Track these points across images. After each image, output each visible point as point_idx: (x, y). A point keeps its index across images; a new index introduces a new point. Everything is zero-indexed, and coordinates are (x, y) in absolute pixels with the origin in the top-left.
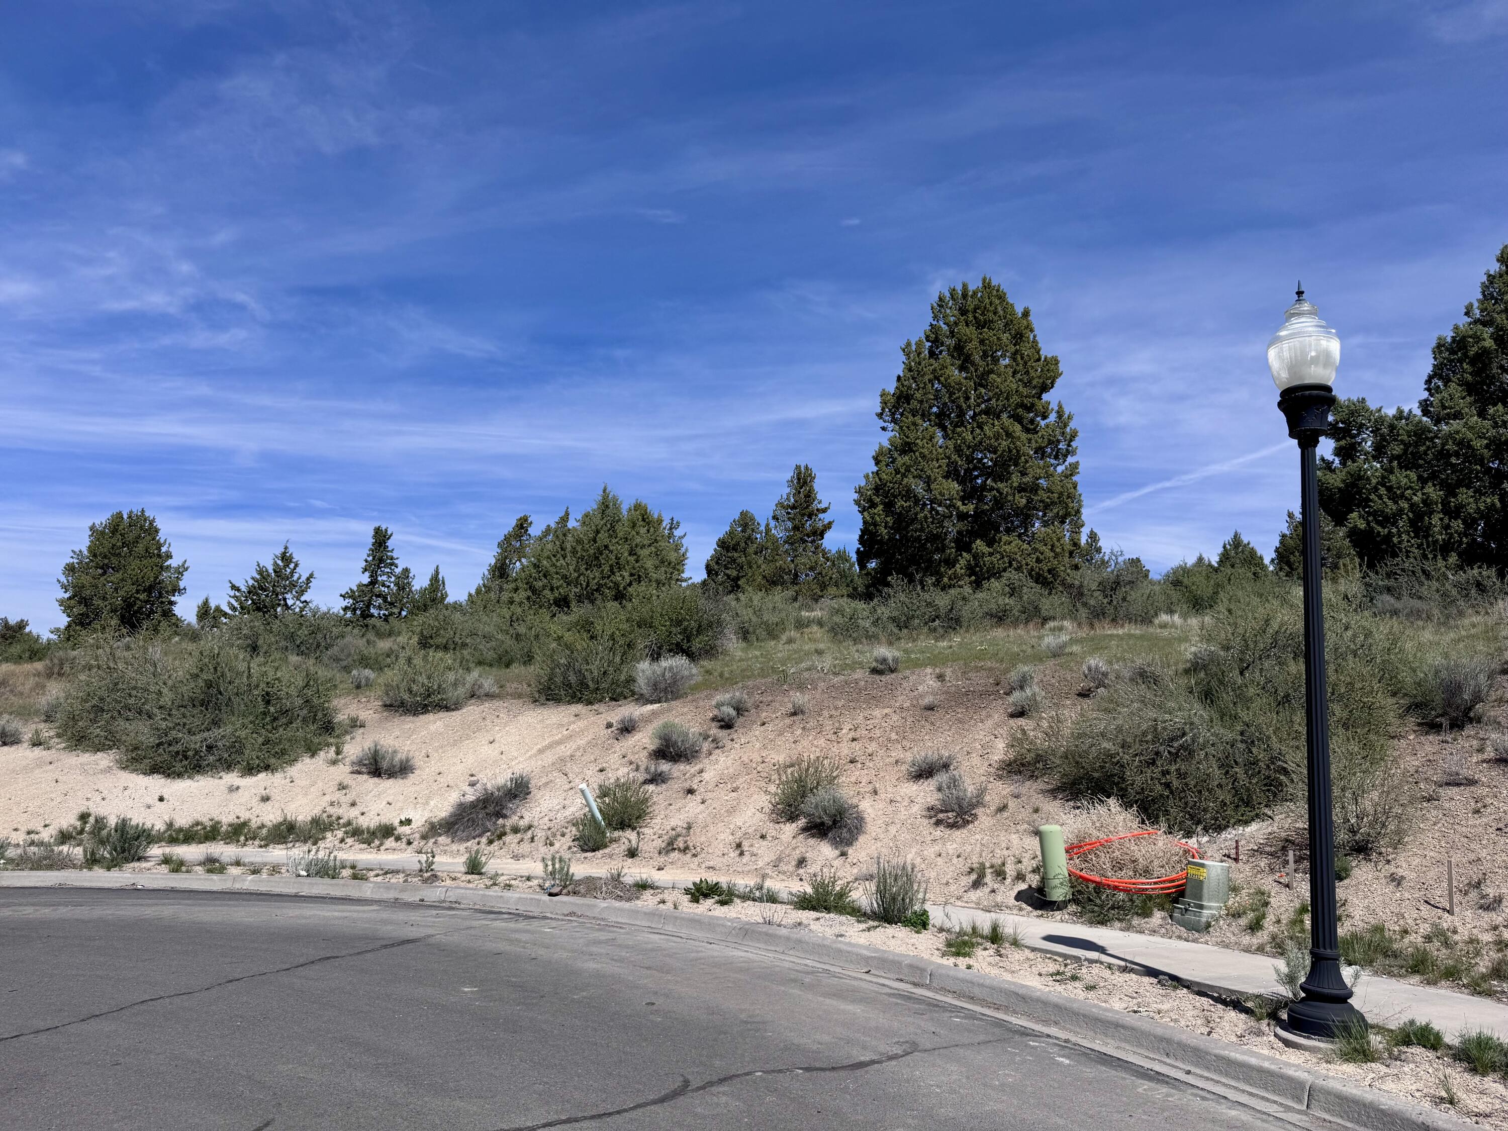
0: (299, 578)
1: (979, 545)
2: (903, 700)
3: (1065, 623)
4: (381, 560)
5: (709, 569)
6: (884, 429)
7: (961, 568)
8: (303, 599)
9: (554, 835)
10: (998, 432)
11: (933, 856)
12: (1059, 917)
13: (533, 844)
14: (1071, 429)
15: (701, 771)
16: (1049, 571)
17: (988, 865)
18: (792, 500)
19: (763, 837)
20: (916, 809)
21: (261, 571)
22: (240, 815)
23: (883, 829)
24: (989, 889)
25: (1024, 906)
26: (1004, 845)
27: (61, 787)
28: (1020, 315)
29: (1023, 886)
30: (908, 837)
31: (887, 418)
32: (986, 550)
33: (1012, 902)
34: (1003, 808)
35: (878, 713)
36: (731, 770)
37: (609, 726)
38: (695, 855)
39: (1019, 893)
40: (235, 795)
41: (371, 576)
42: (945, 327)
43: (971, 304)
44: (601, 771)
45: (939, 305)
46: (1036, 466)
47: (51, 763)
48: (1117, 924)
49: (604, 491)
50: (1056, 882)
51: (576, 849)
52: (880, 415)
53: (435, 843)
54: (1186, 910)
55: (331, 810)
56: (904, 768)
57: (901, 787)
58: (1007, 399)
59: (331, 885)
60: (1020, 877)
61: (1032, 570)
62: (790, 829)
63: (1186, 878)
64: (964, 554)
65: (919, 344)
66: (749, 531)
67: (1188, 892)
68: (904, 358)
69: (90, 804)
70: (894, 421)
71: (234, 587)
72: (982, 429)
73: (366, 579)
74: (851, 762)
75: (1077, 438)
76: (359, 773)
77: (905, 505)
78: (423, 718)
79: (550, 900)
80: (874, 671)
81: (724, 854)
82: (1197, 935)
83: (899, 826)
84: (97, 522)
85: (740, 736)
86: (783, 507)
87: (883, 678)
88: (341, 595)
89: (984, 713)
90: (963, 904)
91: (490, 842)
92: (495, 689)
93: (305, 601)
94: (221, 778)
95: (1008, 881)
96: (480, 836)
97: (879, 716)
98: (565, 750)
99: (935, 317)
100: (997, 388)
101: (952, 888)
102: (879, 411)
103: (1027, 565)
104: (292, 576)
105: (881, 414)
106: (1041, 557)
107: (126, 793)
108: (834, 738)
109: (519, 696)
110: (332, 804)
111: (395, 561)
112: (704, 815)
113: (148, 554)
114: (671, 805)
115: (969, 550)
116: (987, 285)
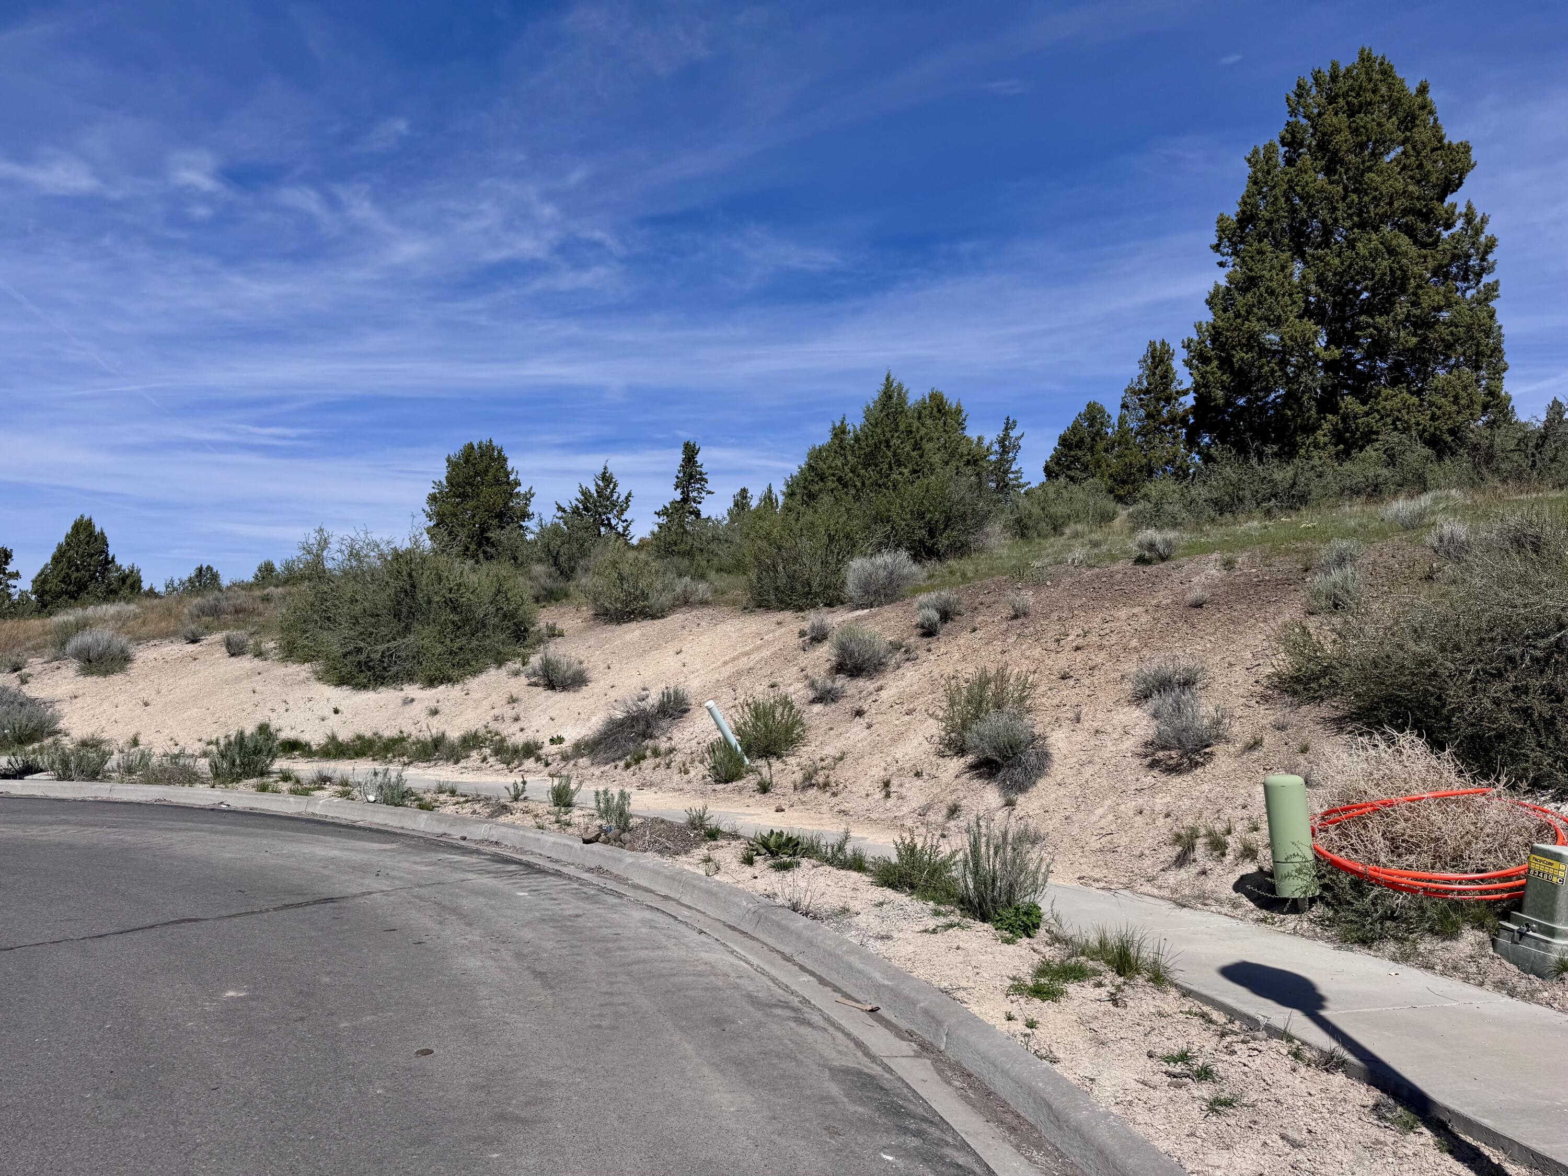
0: (618, 498)
1: (1349, 403)
2: (1164, 597)
3: (1453, 492)
4: (691, 476)
5: (1048, 471)
6: (1221, 265)
7: (1325, 435)
8: (623, 518)
9: (693, 761)
10: (1376, 249)
11: (1131, 813)
12: (1292, 925)
13: (668, 771)
14: (1486, 237)
15: (880, 689)
16: (1452, 432)
17: (1203, 831)
18: (1145, 384)
19: (918, 775)
20: (1129, 744)
21: (585, 493)
22: (403, 729)
23: (1074, 771)
24: (1198, 869)
25: (1245, 900)
26: (1240, 801)
27: (257, 697)
28: (1414, 92)
29: (1250, 868)
30: (1105, 783)
31: (1225, 250)
32: (1360, 409)
33: (1227, 891)
34: (1255, 745)
35: (1123, 613)
36: (915, 687)
37: (802, 634)
38: (835, 794)
39: (1242, 877)
40: (407, 708)
41: (683, 493)
42: (1304, 122)
43: (1343, 85)
44: (772, 686)
45: (1297, 95)
46: (1433, 295)
47: (259, 674)
48: (1391, 947)
49: (888, 379)
50: (1289, 868)
51: (710, 779)
52: (1216, 248)
53: (575, 765)
54: (1522, 935)
55: (493, 726)
56: (1128, 686)
57: (1118, 713)
58: (1390, 204)
59: (391, 814)
60: (1249, 853)
61: (1424, 430)
62: (956, 764)
63: (1527, 876)
64: (1330, 417)
65: (1270, 148)
66: (1098, 426)
67: (1528, 902)
68: (1250, 171)
69: (273, 716)
70: (1235, 253)
71: (560, 508)
72: (1353, 248)
73: (678, 495)
74: (1063, 678)
75: (1495, 249)
76: (536, 685)
77: (1246, 357)
78: (625, 626)
79: (582, 849)
80: (1141, 560)
81: (867, 795)
82: (1538, 983)
83: (1097, 767)
84: (452, 454)
85: (941, 645)
86: (1134, 393)
87: (1147, 569)
88: (656, 513)
89: (1272, 609)
90: (1156, 892)
91: (628, 766)
92: (709, 596)
93: (626, 521)
94: (402, 690)
95: (1229, 858)
96: (620, 759)
97: (1124, 617)
98: (744, 663)
99: (1293, 113)
100: (1376, 189)
101: (1147, 862)
102: (1215, 241)
103: (1418, 424)
104: (612, 496)
105: (1218, 245)
106: (1438, 412)
107: (309, 705)
108: (1053, 646)
109: (734, 603)
110: (496, 719)
111: (704, 476)
112: (865, 743)
113: (497, 482)
114: (831, 729)
115: (1335, 410)
116: (1366, 59)
